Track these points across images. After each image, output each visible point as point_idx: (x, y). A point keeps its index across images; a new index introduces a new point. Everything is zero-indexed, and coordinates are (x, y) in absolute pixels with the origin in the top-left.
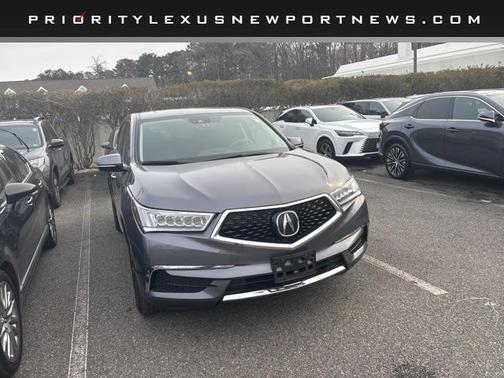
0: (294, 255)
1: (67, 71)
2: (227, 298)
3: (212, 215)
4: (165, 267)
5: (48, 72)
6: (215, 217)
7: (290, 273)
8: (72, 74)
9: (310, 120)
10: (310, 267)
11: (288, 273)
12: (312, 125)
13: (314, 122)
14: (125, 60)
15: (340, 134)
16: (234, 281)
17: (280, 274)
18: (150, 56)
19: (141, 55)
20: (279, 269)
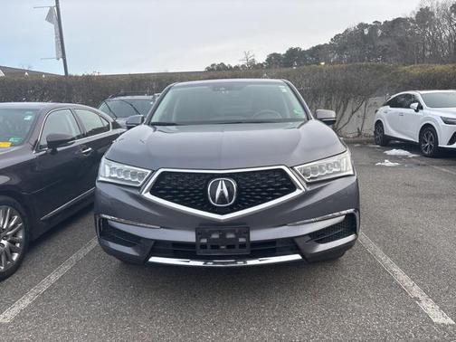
0: (224, 229)
1: (227, 65)
2: (153, 259)
3: (150, 172)
4: (108, 217)
5: (213, 65)
6: (151, 174)
7: (215, 247)
8: (231, 67)
9: (416, 105)
10: (243, 246)
11: (213, 247)
12: (417, 111)
13: (420, 107)
14: (275, 55)
15: (447, 121)
16: (157, 242)
17: (203, 246)
18: (296, 49)
19: (287, 49)
20: (204, 241)
